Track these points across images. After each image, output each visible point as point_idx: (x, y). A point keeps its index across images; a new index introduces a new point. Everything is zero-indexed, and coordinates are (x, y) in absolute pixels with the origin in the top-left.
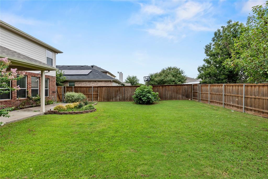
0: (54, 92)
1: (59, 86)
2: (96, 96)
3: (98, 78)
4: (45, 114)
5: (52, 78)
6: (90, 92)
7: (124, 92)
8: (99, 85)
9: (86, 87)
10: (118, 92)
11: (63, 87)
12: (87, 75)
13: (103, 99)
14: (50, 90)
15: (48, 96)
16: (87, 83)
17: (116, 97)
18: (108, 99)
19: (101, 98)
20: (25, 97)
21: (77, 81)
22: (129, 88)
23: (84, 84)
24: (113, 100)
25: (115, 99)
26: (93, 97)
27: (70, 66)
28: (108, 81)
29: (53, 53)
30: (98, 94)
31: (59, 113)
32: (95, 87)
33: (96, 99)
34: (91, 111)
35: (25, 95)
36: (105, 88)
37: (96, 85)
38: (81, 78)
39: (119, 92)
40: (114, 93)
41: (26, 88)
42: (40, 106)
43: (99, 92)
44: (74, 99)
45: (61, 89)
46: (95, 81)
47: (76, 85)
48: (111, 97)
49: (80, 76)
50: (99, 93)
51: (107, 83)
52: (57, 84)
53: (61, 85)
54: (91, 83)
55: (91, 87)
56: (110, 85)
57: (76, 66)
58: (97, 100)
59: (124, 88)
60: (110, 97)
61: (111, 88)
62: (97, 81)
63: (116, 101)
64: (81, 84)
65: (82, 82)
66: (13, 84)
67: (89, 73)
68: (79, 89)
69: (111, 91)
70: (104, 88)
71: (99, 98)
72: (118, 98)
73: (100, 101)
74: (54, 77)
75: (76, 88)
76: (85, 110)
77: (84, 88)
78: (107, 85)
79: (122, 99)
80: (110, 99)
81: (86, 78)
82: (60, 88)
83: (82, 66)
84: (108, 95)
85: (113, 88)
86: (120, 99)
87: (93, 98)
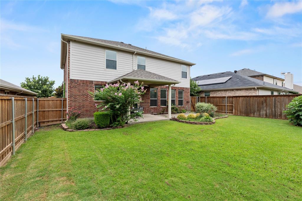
0: (188, 102)
1: (194, 97)
2: (231, 108)
3: (236, 86)
4: (171, 120)
5: (186, 90)
6: (224, 103)
7: (275, 104)
8: (237, 95)
9: (219, 98)
10: (263, 104)
11: (197, 97)
12: (225, 83)
13: (240, 112)
14: (184, 100)
15: (183, 105)
16: (223, 92)
17: (259, 111)
18: (248, 113)
19: (237, 111)
20: (166, 106)
21: (212, 91)
22: (285, 97)
23: (219, 94)
24: (254, 114)
25: (258, 113)
26: (227, 109)
27: (210, 75)
28: (251, 89)
29: (187, 67)
30: (233, 106)
31: (179, 121)
32: (229, 97)
33: (230, 112)
34: (207, 124)
35: (166, 104)
36: (243, 98)
37: (234, 94)
38: (216, 87)
39: (265, 104)
40: (256, 105)
41: (166, 99)
42: (168, 113)
43: (234, 103)
44: (203, 109)
45: (196, 100)
46: (233, 90)
47: (211, 95)
48: (252, 111)
49: (217, 85)
50: (235, 105)
51: (249, 91)
52: (191, 95)
53: (196, 96)
54: (228, 92)
55: (225, 97)
56: (254, 94)
57: (216, 74)
58: (232, 113)
59: (274, 98)
60: (250, 110)
61: (252, 98)
62: (235, 90)
63: (260, 116)
64: (217, 94)
65: (217, 92)
66: (158, 96)
67: (227, 81)
68: (211, 99)
69: (251, 103)
70: (241, 98)
71: (234, 110)
72: (263, 112)
73: (236, 114)
74: (188, 89)
75: (209, 99)
76: (201, 121)
77: (217, 98)
78: (249, 94)
79: (270, 115)
80: (251, 113)
81: (222, 87)
82: (195, 98)
83: (223, 73)
84: (247, 107)
85: (255, 98)
86: (266, 115)
87: (227, 111)
